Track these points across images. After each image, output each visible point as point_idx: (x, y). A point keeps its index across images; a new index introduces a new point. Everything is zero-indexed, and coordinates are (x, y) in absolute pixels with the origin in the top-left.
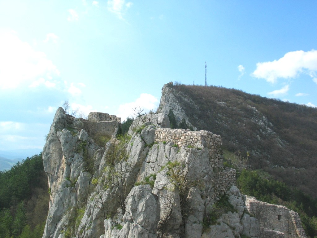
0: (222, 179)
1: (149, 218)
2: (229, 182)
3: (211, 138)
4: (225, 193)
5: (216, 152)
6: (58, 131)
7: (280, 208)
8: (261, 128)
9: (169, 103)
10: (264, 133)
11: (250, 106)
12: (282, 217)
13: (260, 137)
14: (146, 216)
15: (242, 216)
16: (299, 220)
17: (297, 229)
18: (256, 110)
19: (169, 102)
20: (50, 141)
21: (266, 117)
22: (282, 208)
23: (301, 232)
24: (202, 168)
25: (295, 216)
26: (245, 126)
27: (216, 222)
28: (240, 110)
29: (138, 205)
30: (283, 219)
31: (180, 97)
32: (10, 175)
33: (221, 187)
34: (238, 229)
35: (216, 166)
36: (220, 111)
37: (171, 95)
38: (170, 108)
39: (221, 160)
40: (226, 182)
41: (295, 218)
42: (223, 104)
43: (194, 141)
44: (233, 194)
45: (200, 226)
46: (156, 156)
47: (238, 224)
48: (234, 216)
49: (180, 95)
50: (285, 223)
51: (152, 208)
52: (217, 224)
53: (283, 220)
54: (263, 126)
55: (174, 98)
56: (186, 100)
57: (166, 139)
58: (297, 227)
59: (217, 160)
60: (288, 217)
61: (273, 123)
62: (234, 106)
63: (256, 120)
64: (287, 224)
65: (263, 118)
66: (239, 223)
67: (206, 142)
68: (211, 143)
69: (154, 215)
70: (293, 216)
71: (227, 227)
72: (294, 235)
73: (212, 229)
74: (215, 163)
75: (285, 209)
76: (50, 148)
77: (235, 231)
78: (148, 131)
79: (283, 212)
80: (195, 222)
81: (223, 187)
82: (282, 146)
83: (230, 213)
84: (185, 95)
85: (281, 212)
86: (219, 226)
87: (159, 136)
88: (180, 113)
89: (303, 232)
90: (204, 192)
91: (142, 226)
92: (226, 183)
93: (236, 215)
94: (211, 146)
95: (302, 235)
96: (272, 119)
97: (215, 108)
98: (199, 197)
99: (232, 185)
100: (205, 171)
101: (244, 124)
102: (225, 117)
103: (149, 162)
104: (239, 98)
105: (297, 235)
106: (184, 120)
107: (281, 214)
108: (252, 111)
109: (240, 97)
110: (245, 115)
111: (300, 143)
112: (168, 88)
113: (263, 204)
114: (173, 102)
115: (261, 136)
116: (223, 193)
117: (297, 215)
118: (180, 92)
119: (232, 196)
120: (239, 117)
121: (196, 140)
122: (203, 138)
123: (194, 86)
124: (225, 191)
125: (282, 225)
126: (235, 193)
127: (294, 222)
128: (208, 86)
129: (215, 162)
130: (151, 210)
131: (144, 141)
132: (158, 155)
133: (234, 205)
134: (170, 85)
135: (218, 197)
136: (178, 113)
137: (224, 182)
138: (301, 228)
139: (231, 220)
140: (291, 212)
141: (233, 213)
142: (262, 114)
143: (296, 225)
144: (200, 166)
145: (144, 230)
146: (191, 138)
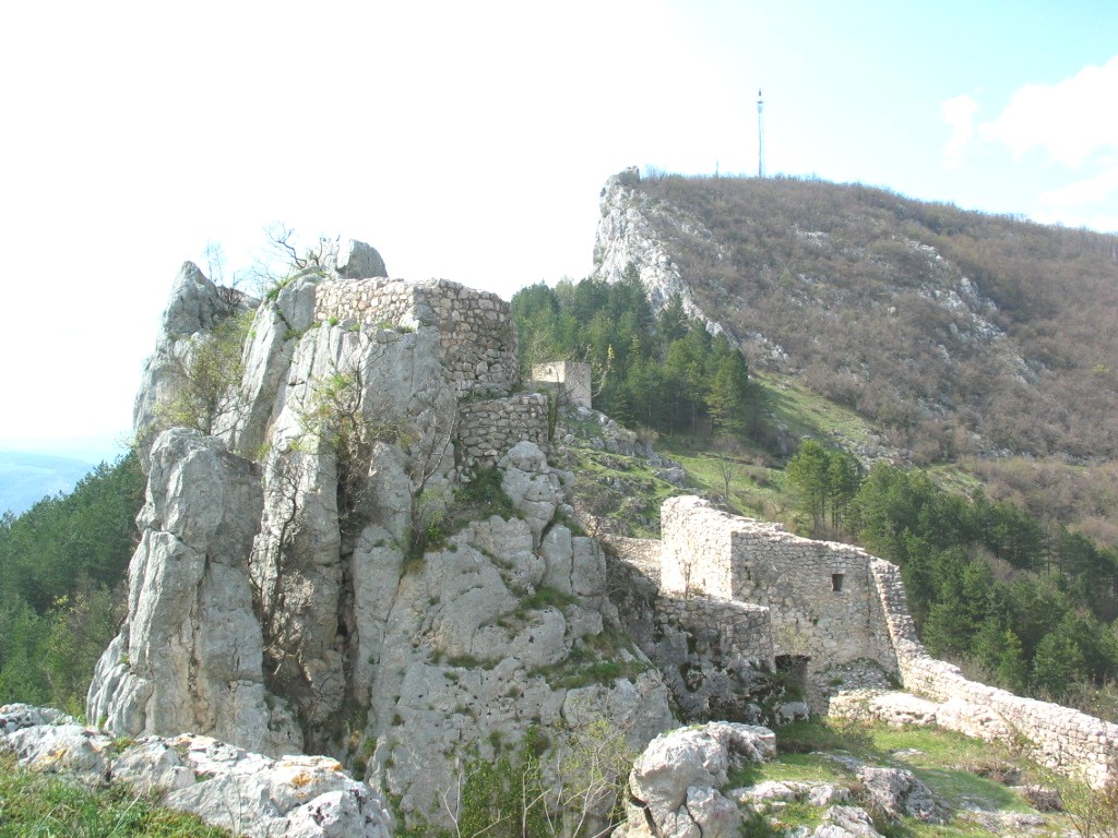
0: (485, 421)
1: (197, 515)
2: (510, 432)
3: (457, 300)
4: (495, 463)
5: (477, 341)
6: (179, 339)
7: (838, 552)
8: (955, 321)
9: (626, 243)
10: (964, 337)
11: (916, 244)
12: (846, 580)
13: (949, 350)
14: (187, 510)
15: (547, 530)
16: (897, 590)
17: (890, 618)
18: (938, 257)
19: (626, 239)
20: (154, 373)
21: (971, 279)
22: (847, 551)
23: (900, 626)
24: (412, 386)
25: (887, 576)
26: (896, 314)
27: (443, 544)
28: (880, 259)
29: (168, 480)
30: (848, 589)
31: (663, 221)
32: (72, 508)
33: (483, 445)
34: (524, 567)
35: (477, 386)
36: (808, 263)
37: (630, 211)
38: (629, 258)
39: (496, 368)
40: (499, 431)
41: (886, 581)
42: (819, 237)
43: (398, 309)
44: (516, 465)
45: (396, 556)
46: (309, 364)
47: (526, 554)
48: (510, 527)
49: (663, 214)
50: (857, 600)
51: (205, 487)
52: (445, 549)
53: (849, 591)
54: (960, 314)
55: (641, 224)
56: (685, 228)
57: (340, 312)
58: (890, 612)
59: (482, 367)
60: (866, 580)
61: (997, 302)
62: (857, 244)
63: (938, 293)
64: (864, 604)
65: (960, 285)
66: (530, 553)
67: (434, 312)
68: (455, 314)
69: (213, 507)
70: (879, 575)
71: (477, 557)
72: (883, 638)
73: (429, 563)
74: (477, 377)
75: (857, 556)
76: (154, 399)
77: (510, 573)
78: (297, 291)
79: (850, 566)
80: (380, 544)
81: (489, 446)
82: (1029, 380)
83: (497, 519)
84: (683, 211)
85: (844, 565)
86: (453, 556)
87: (324, 304)
88: (663, 275)
89: (908, 624)
90: (416, 459)
91: (180, 539)
92: (501, 433)
93: (515, 525)
94: (457, 323)
95: (902, 636)
96: (996, 289)
97: (789, 255)
98: (396, 470)
99: (519, 440)
100: (423, 395)
101: (893, 309)
102: (822, 285)
103: (293, 385)
104: (877, 217)
105: (889, 635)
106: (677, 299)
107: (843, 572)
108: (922, 258)
109: (882, 211)
110: (896, 275)
111: (1095, 370)
112: (621, 190)
113: (778, 538)
114: (638, 237)
115: (955, 349)
116: (490, 463)
117: (893, 573)
118: (663, 203)
119: (512, 471)
120: (874, 283)
121: (403, 305)
122: (421, 299)
123: (716, 179)
124: (496, 458)
125: (848, 607)
126: (526, 464)
127: (882, 596)
128: (767, 176)
129: (475, 372)
130: (202, 491)
131: (287, 324)
132: (313, 359)
133: (517, 499)
134: (629, 180)
135: (465, 475)
136: (656, 276)
137: (494, 429)
138: (903, 613)
139: (500, 539)
140: (879, 564)
141: (507, 520)
142: (959, 271)
143: (888, 605)
144: (405, 380)
145: (183, 548)
146: (392, 302)
